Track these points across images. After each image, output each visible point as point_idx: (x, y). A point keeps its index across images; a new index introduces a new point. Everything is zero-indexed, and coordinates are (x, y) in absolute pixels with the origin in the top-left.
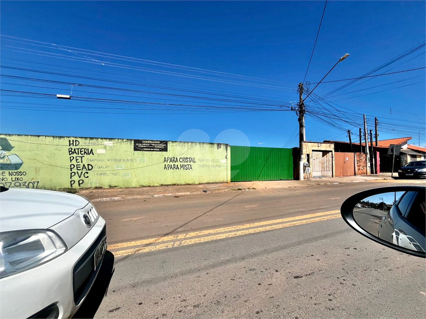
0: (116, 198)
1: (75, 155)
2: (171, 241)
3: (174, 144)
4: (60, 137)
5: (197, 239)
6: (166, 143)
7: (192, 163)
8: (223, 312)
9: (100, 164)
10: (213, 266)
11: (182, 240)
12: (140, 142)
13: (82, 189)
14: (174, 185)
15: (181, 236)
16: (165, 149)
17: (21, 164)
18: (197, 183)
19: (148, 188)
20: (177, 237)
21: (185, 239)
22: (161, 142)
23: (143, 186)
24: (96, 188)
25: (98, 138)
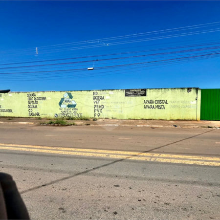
0: (116, 125)
1: (96, 100)
2: (149, 157)
3: (151, 90)
4: (90, 91)
5: (168, 160)
6: (145, 90)
7: (165, 104)
8: (188, 217)
9: (107, 105)
10: (182, 182)
11: (156, 158)
12: (129, 90)
13: (99, 118)
14: (151, 119)
15: (156, 155)
16: (145, 95)
17: (76, 105)
18: (168, 119)
19: (134, 121)
20: (153, 155)
21: (159, 157)
22: (142, 90)
23: (131, 119)
24: (106, 118)
25: (106, 90)
